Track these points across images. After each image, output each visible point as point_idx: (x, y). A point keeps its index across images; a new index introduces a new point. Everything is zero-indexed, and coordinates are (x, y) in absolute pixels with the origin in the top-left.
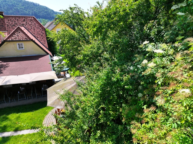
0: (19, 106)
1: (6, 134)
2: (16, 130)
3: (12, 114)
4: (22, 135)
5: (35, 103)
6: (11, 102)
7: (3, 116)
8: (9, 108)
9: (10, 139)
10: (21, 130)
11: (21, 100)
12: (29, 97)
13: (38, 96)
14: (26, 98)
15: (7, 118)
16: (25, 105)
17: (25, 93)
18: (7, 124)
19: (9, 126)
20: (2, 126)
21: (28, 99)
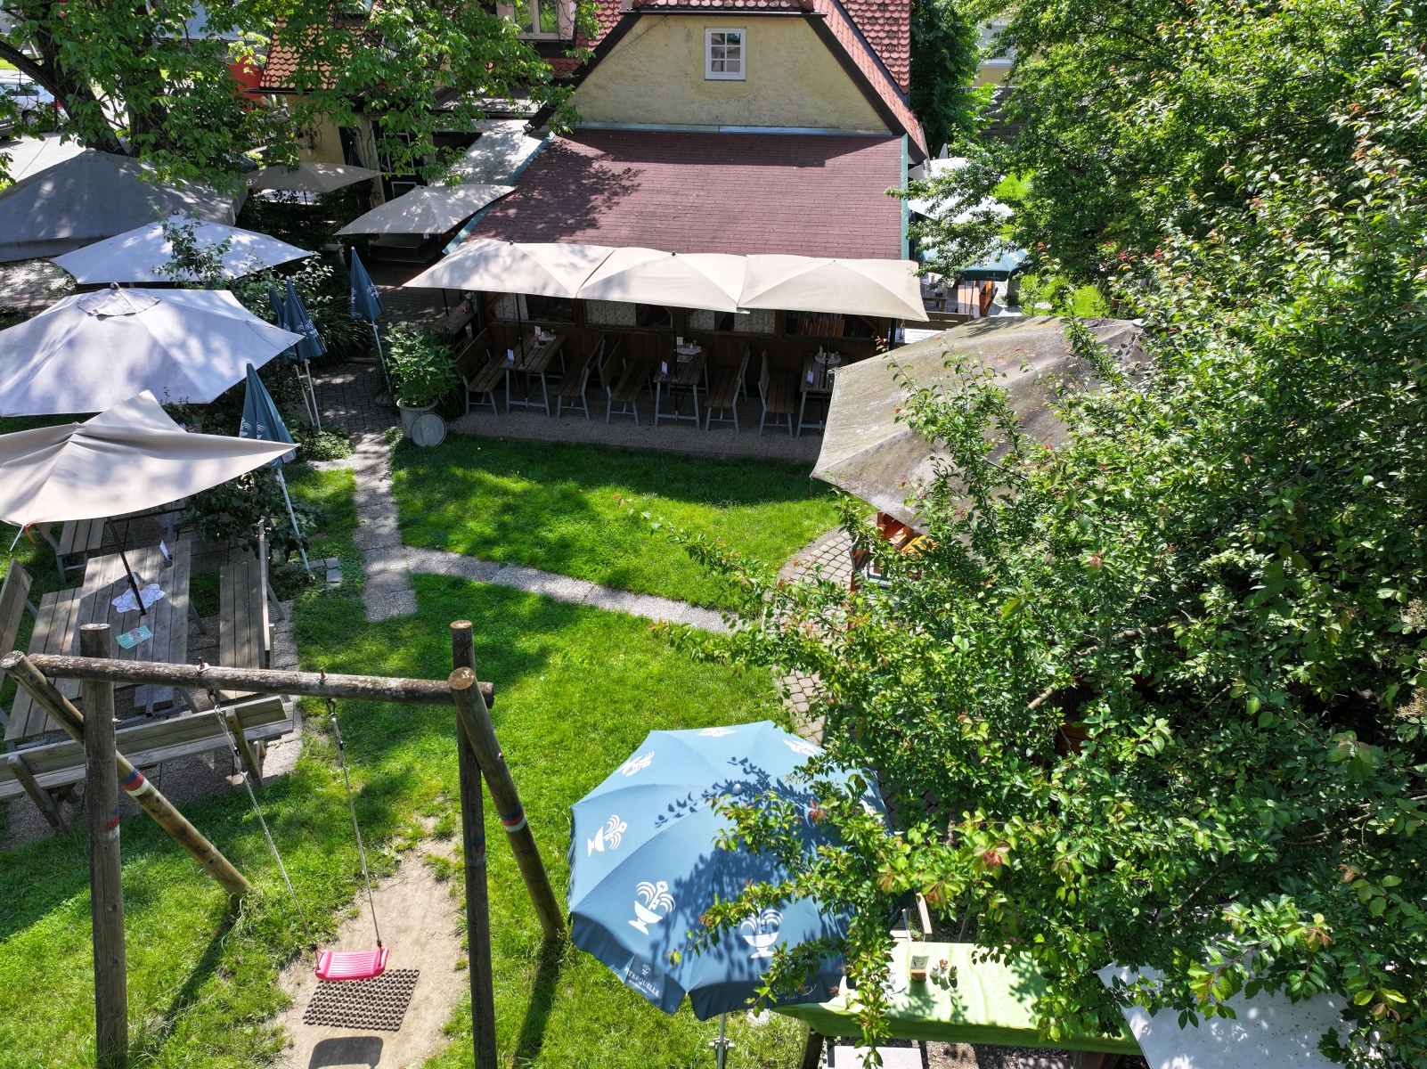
0: (652, 453)
1: (564, 588)
2: (617, 584)
3: (608, 490)
4: (644, 621)
5: (744, 462)
6: (614, 419)
7: (564, 486)
8: (602, 449)
9: (579, 619)
10: (640, 592)
11: (672, 422)
12: (716, 413)
13: (771, 418)
14: (697, 418)
15: (582, 506)
16: (687, 458)
17: (701, 384)
18: (576, 538)
19: (583, 549)
20: (550, 535)
21: (714, 426)
